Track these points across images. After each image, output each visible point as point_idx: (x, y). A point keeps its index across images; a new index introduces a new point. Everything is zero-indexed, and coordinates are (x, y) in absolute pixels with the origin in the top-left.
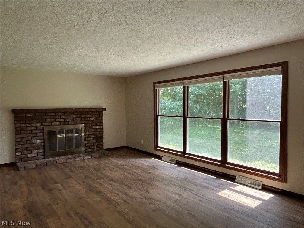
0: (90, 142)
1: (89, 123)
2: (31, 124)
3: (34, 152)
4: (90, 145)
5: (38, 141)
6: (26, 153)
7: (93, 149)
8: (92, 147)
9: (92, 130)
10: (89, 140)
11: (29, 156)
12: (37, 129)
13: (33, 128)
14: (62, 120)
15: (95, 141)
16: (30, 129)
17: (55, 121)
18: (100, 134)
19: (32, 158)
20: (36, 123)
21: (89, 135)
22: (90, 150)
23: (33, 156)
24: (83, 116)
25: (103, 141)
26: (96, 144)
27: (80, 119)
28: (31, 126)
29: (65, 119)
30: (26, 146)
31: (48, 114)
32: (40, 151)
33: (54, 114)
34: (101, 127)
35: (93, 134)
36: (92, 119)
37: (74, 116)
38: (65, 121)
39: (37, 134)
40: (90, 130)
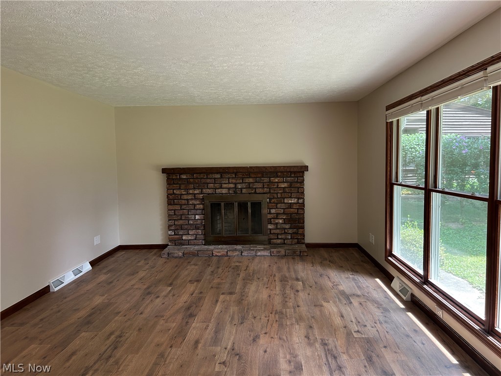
0: (279, 227)
1: (277, 193)
2: (187, 189)
3: (191, 232)
4: (278, 231)
5: (197, 217)
6: (181, 232)
7: (284, 240)
8: (283, 236)
9: (283, 206)
10: (277, 224)
11: (184, 238)
12: (196, 199)
13: (190, 197)
14: (232, 186)
15: (287, 226)
16: (185, 197)
17: (221, 188)
18: (297, 213)
19: (188, 242)
20: (194, 188)
21: (278, 214)
22: (279, 241)
23: (190, 238)
24: (266, 180)
25: (303, 228)
26: (290, 231)
27: (260, 185)
28: (188, 194)
29: (235, 184)
30: (181, 222)
31: (210, 176)
32: (200, 231)
33: (218, 176)
34: (301, 201)
35: (284, 213)
36: (283, 186)
37: (251, 180)
38: (235, 188)
39: (195, 205)
40: (279, 205)
